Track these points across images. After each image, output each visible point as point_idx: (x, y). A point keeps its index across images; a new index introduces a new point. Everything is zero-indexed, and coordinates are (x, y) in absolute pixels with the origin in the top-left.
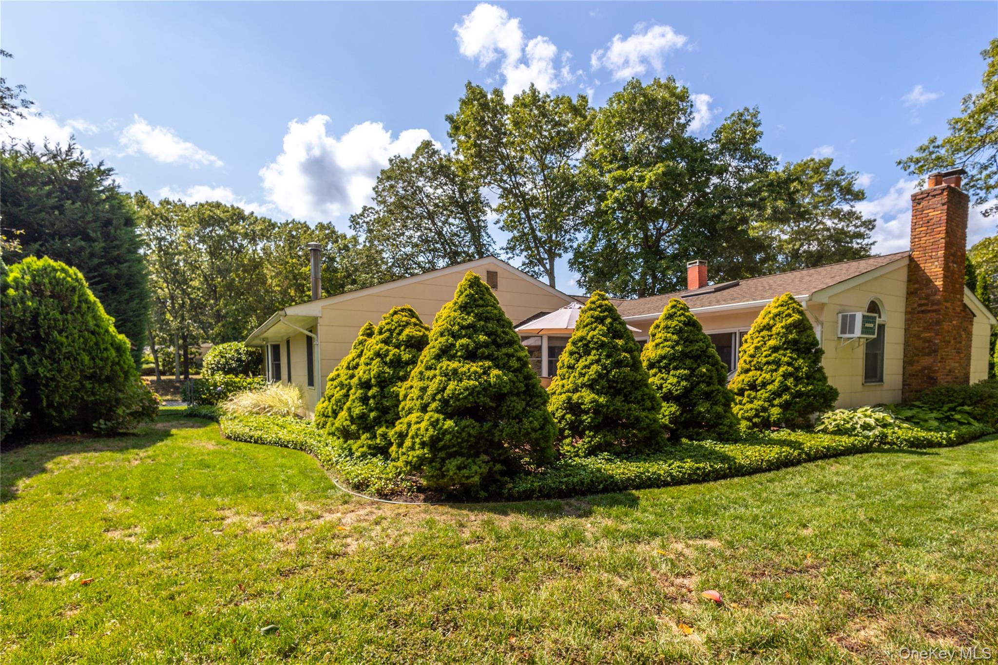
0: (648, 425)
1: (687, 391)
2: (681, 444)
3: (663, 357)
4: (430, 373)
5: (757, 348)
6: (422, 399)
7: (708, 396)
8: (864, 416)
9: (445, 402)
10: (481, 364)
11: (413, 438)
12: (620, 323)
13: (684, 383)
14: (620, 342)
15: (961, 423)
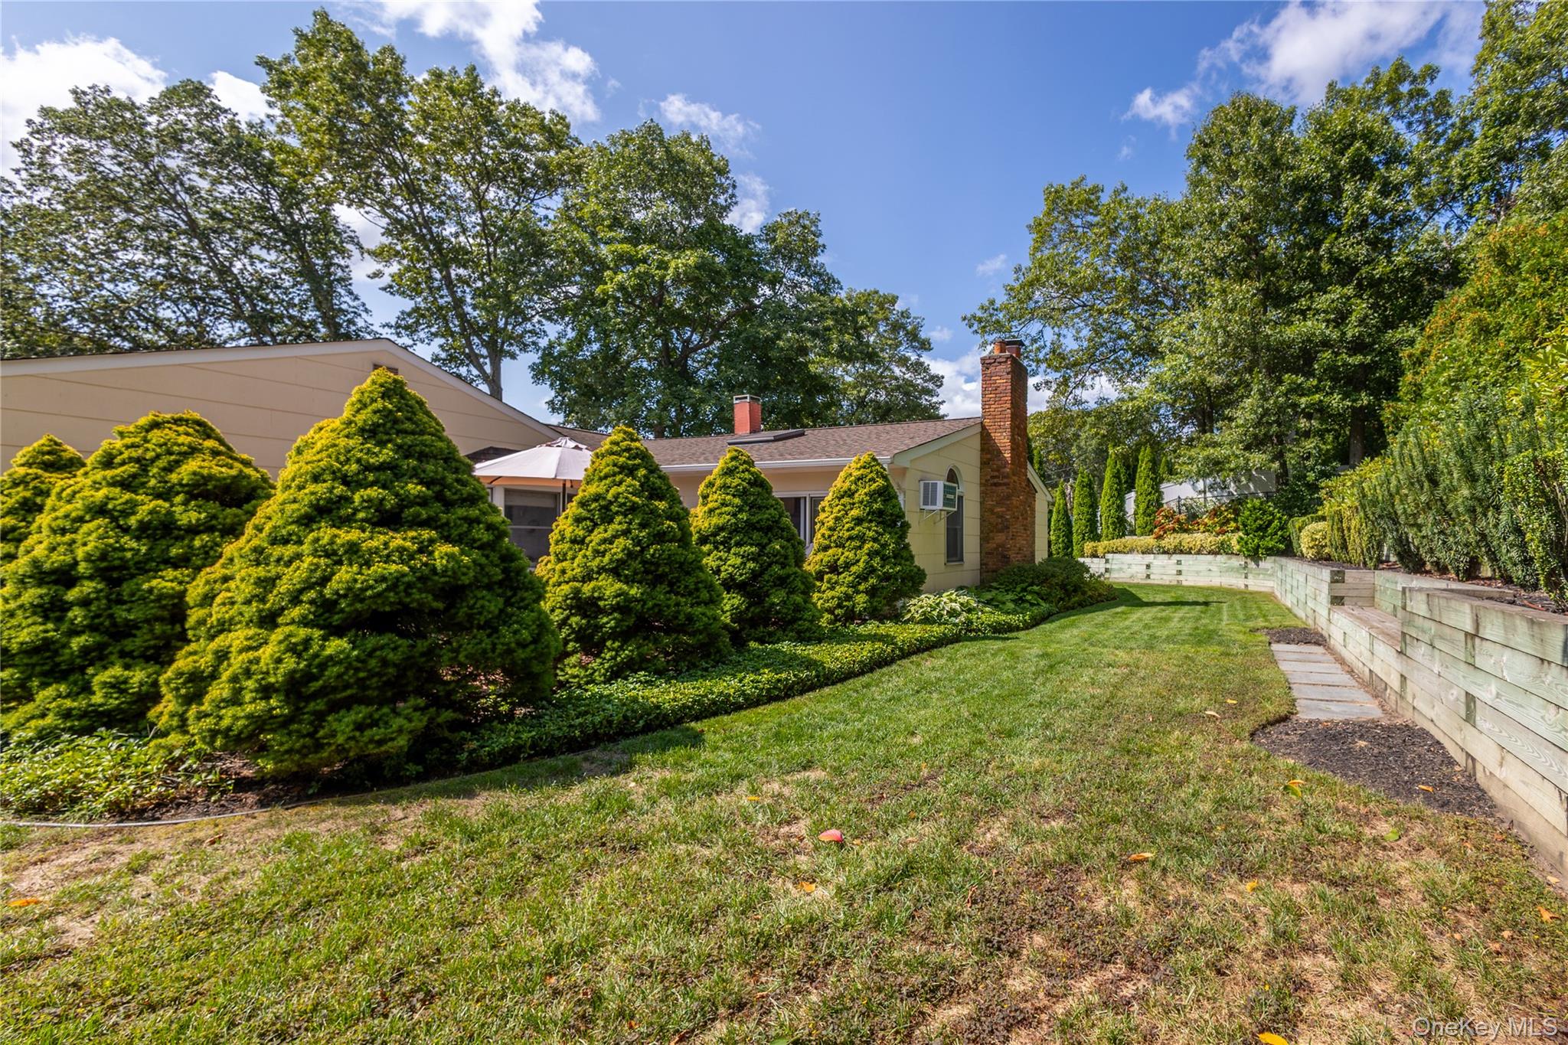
0: (707, 626)
1: (755, 575)
2: (749, 651)
3: (721, 529)
4: (289, 550)
5: (837, 519)
6: (263, 600)
7: (782, 582)
8: (952, 600)
9: (327, 606)
10: (414, 534)
11: (234, 679)
12: (660, 477)
13: (751, 565)
14: (662, 505)
15: (1032, 605)
